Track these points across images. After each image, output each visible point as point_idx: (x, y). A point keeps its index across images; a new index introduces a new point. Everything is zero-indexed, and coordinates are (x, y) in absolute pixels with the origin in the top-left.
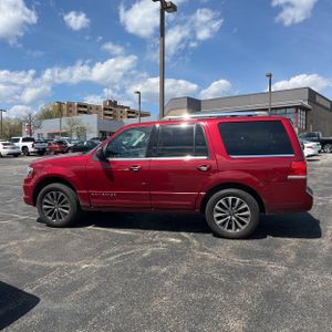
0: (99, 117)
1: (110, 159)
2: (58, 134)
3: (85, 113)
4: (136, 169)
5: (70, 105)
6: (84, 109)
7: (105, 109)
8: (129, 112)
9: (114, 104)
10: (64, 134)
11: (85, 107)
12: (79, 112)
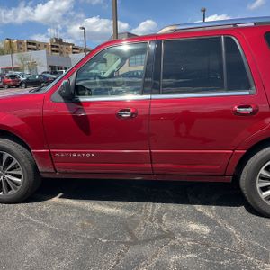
0: (48, 53)
1: (82, 99)
2: (10, 69)
3: (35, 49)
4: (126, 115)
5: (20, 43)
6: (33, 46)
7: (53, 46)
8: (73, 48)
9: (60, 41)
10: (17, 69)
11: (34, 44)
12: (29, 49)
